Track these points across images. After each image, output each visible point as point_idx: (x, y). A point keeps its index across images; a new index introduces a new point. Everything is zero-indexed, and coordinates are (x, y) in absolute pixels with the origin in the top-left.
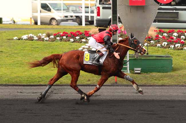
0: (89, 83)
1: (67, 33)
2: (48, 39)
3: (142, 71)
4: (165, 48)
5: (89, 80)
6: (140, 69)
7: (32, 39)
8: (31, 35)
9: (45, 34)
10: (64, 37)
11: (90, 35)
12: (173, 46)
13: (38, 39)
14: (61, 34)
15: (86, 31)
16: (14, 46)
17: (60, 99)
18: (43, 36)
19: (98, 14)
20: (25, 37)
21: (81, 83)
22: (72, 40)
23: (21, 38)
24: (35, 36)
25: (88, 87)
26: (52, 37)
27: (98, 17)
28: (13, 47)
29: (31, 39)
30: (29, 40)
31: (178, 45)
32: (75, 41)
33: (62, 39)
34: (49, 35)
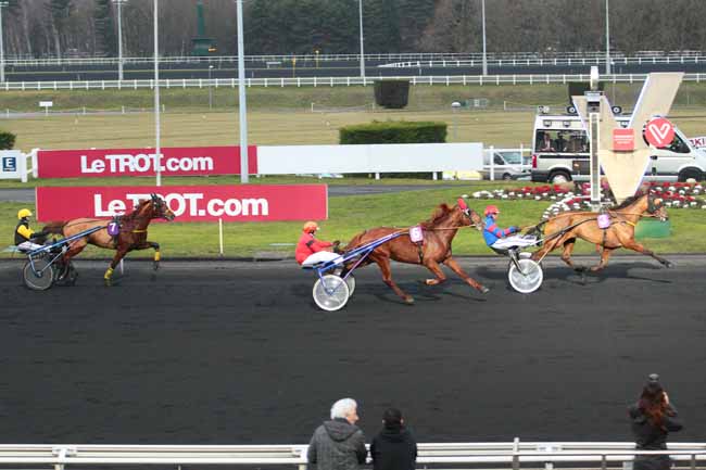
2: (506, 196)
10: (528, 194)
12: (669, 204)
13: (494, 197)
18: (500, 193)
19: (535, 165)
20: (477, 195)
22: (538, 198)
23: (473, 196)
24: (490, 194)
26: (512, 194)
29: (484, 197)
30: (483, 199)
31: (677, 202)
32: (543, 198)
33: (524, 197)
34: (507, 192)
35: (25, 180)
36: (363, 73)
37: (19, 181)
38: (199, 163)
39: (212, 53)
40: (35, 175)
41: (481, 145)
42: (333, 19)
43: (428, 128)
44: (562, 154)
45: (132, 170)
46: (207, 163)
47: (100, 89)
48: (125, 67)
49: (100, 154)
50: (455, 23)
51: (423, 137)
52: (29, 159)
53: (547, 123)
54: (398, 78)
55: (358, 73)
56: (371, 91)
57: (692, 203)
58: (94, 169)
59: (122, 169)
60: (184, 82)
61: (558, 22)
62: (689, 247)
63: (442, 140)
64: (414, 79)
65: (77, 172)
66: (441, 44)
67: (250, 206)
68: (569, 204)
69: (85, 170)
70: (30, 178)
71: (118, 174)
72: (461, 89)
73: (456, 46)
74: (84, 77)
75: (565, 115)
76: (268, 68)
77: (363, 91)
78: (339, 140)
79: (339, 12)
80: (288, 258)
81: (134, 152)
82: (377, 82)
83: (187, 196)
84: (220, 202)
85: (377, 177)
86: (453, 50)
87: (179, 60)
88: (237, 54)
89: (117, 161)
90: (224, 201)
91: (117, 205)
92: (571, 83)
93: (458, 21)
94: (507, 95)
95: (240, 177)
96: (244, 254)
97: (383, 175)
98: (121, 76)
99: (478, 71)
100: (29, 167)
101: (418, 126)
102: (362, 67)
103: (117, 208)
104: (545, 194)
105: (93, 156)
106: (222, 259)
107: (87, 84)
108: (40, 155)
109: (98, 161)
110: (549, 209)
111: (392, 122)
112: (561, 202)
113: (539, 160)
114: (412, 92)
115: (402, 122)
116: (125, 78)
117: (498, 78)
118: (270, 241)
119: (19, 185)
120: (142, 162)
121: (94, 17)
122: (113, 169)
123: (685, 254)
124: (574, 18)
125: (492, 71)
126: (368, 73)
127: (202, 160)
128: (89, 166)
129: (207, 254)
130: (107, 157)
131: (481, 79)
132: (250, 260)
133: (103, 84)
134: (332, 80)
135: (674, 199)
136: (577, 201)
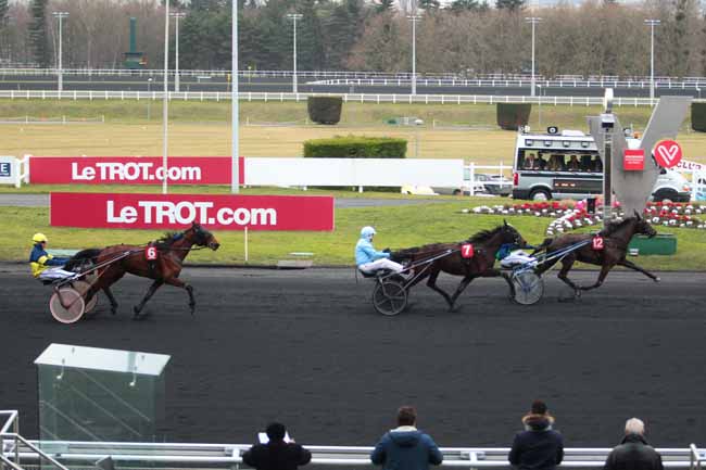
2: (506, 212)
3: (640, 253)
4: (657, 224)
6: (636, 250)
7: (487, 212)
8: (485, 207)
10: (528, 210)
12: (666, 223)
13: (494, 212)
18: (500, 208)
19: (516, 183)
20: (477, 209)
22: (538, 214)
23: (472, 210)
26: (512, 209)
29: (485, 212)
30: (483, 213)
31: (673, 221)
32: (542, 215)
33: (524, 213)
34: (507, 208)
35: (18, 185)
36: (295, 89)
37: (13, 186)
38: (188, 172)
39: (143, 67)
40: (27, 181)
41: (461, 161)
42: (261, 37)
43: (390, 144)
44: (542, 172)
45: (122, 178)
46: (195, 172)
47: (41, 98)
48: (64, 78)
49: (91, 162)
50: (383, 42)
51: (384, 152)
52: (22, 165)
53: (528, 142)
54: (330, 95)
55: (290, 89)
56: (305, 106)
57: (689, 223)
58: (84, 176)
59: (112, 177)
60: (122, 94)
61: (483, 45)
62: (698, 265)
63: (401, 156)
64: (346, 97)
65: (68, 179)
66: (369, 63)
67: (259, 216)
68: (571, 220)
69: (75, 176)
70: (23, 184)
71: (108, 181)
72: (390, 107)
73: (383, 66)
74: (24, 87)
75: (545, 134)
76: (199, 82)
77: (297, 107)
78: (302, 153)
79: (268, 30)
80: (312, 267)
81: (124, 161)
82: (311, 98)
83: (198, 204)
84: (230, 211)
85: (361, 190)
86: (380, 69)
87: (111, 72)
88: (231, 69)
89: (108, 169)
90: (234, 210)
91: (129, 212)
92: (499, 104)
93: (386, 41)
94: (436, 114)
95: (230, 187)
96: (266, 263)
97: (366, 189)
98: (60, 86)
99: (408, 90)
100: (22, 173)
101: (381, 142)
102: (295, 84)
103: (129, 214)
104: (544, 211)
105: (83, 163)
106: (247, 267)
107: (28, 93)
108: (32, 161)
109: (90, 168)
110: (552, 225)
111: (353, 137)
112: (562, 219)
113: (520, 177)
114: (345, 109)
115: (363, 137)
116: (64, 89)
117: (427, 97)
118: (289, 250)
119: (12, 190)
120: (131, 171)
121: (30, 29)
122: (103, 177)
123: (694, 272)
124: (498, 42)
125: (420, 90)
126: (301, 89)
127: (191, 170)
128: (80, 173)
129: (232, 262)
130: (98, 165)
131: (411, 97)
132: (274, 268)
133: (44, 94)
134: (266, 96)
135: (670, 218)
136: (578, 218)
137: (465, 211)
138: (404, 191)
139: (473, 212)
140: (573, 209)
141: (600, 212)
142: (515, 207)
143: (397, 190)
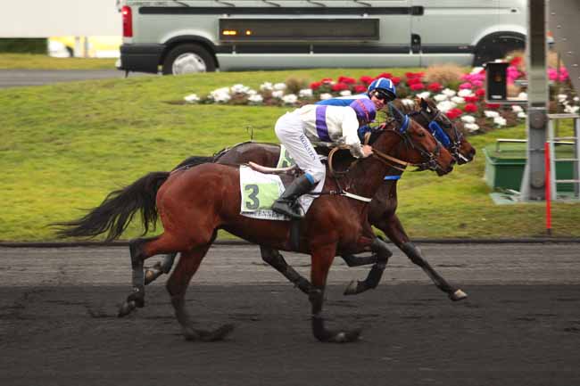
0: (463, 233)
1: (351, 81)
5: (463, 226)
7: (244, 101)
8: (238, 88)
9: (282, 85)
11: (423, 86)
13: (264, 101)
14: (333, 83)
15: (409, 75)
16: (192, 122)
17: (394, 283)
21: (440, 233)
23: (209, 97)
24: (253, 92)
25: (463, 247)
27: (129, 40)
28: (188, 126)
30: (236, 104)
34: (294, 88)
136: (469, 111)
137: (191, 97)
138: (56, 48)
139: (212, 101)
140: (457, 89)
141: (523, 96)
142: (315, 87)
143: (37, 46)
